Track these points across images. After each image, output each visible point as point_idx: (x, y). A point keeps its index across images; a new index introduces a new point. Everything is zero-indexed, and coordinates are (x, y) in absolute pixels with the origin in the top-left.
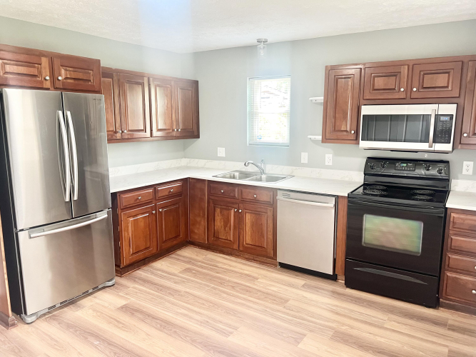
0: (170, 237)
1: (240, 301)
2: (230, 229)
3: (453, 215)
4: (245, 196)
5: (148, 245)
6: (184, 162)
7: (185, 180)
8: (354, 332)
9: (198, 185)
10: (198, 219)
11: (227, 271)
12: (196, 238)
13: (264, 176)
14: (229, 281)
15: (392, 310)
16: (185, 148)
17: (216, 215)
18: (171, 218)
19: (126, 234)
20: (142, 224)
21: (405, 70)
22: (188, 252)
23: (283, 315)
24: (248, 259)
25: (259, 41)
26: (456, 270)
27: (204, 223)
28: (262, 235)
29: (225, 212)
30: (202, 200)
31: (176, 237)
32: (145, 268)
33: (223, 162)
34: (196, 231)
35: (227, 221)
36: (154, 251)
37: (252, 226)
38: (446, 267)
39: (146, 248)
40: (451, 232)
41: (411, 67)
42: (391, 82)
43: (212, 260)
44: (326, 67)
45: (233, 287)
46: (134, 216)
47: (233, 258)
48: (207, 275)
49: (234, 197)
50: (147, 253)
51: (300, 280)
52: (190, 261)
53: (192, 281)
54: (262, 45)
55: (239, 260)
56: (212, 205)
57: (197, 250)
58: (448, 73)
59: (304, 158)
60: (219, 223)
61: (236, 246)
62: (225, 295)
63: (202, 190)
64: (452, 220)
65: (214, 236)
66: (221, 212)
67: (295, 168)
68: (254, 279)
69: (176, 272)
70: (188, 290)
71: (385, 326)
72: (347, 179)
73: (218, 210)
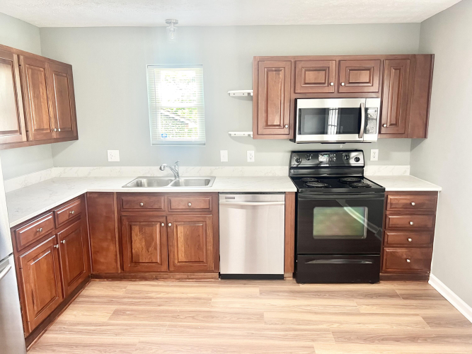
0: (75, 275)
1: (215, 332)
2: (156, 249)
3: (390, 197)
4: (174, 205)
5: (54, 294)
6: (56, 172)
7: (82, 197)
8: (345, 327)
9: (102, 201)
10: (105, 245)
11: (169, 301)
12: (102, 268)
13: (182, 180)
14: (181, 312)
15: (352, 295)
16: (54, 155)
17: (133, 234)
18: (74, 250)
19: (28, 287)
20: (44, 267)
21: (333, 66)
22: (96, 289)
23: (274, 333)
24: (180, 279)
25: (169, 22)
26: (391, 246)
27: (113, 248)
28: (199, 248)
29: (147, 230)
30: (108, 218)
31: (80, 274)
32: (52, 327)
33: (118, 168)
34: (102, 260)
35: (149, 241)
36: (61, 300)
37: (186, 239)
38: (385, 244)
39: (52, 299)
40: (388, 213)
41: (337, 62)
42: (321, 77)
43: (140, 292)
44: (255, 57)
45: (193, 317)
46: (34, 259)
47: (161, 283)
48: (149, 311)
49: (159, 209)
50: (53, 306)
51: (253, 289)
52: (110, 300)
53: (137, 325)
54: (172, 27)
55: (169, 283)
56: (126, 223)
57: (106, 283)
58: (369, 70)
59: (224, 155)
60: (138, 243)
61: (165, 267)
62: (194, 331)
63: (109, 206)
64: (389, 201)
65: (132, 261)
66: (141, 230)
67: (214, 168)
68: (207, 301)
69: (105, 320)
70: (142, 339)
71: (362, 312)
72: (270, 175)
73: (136, 229)
